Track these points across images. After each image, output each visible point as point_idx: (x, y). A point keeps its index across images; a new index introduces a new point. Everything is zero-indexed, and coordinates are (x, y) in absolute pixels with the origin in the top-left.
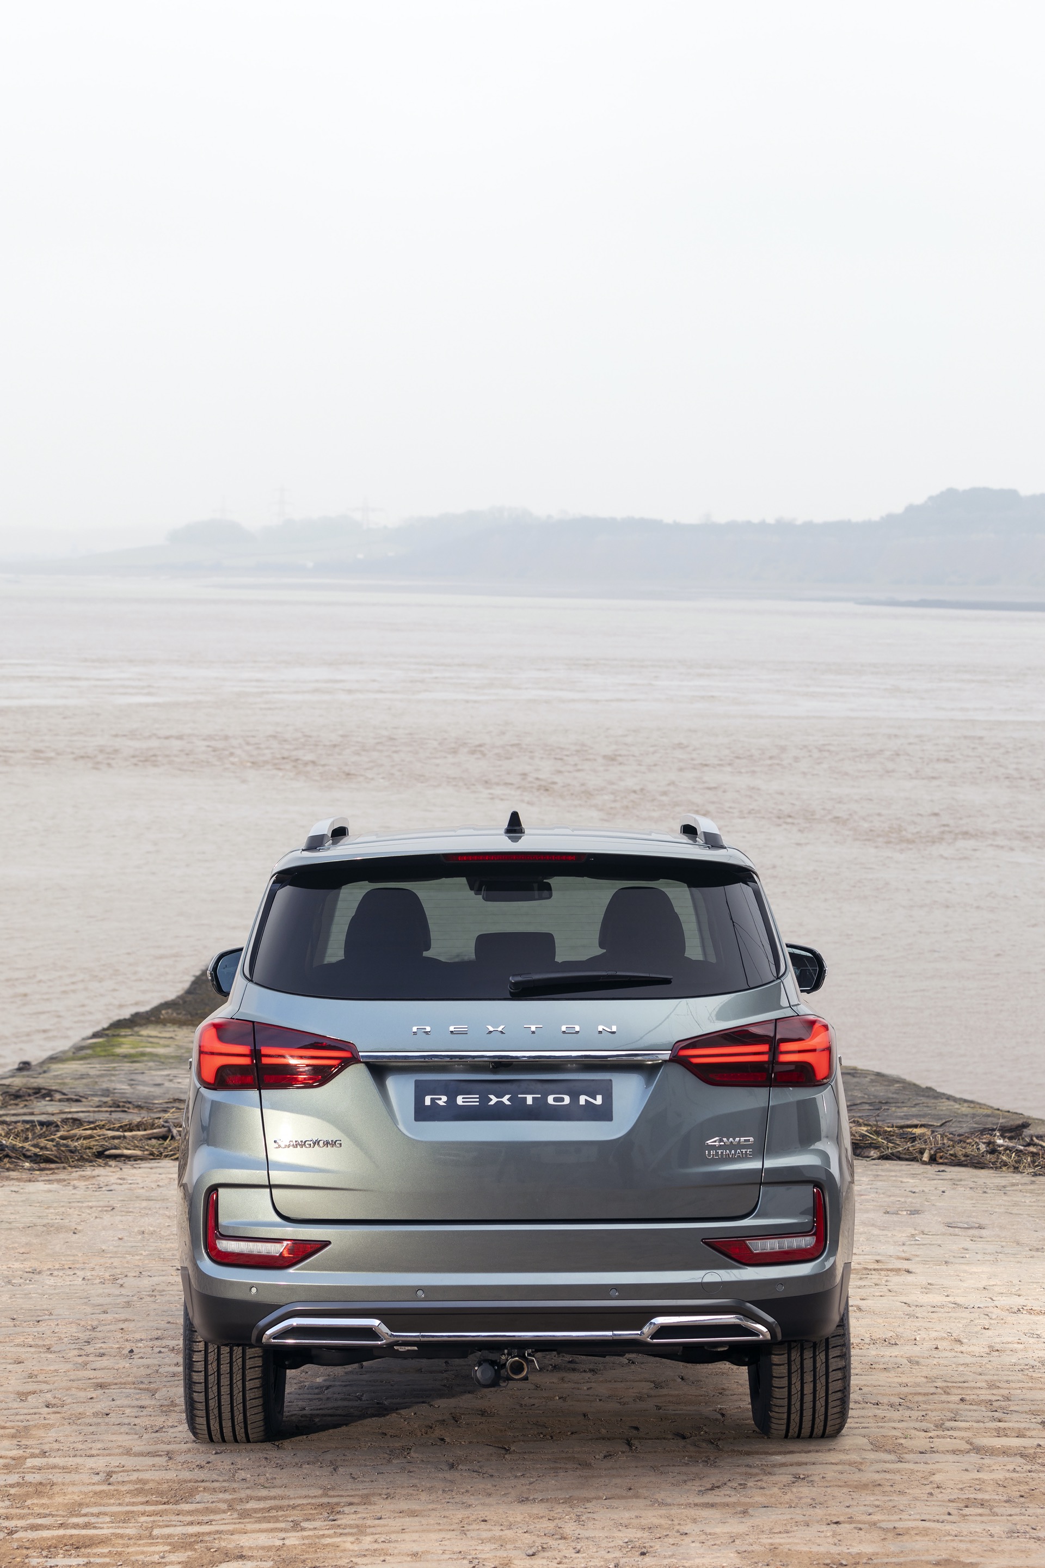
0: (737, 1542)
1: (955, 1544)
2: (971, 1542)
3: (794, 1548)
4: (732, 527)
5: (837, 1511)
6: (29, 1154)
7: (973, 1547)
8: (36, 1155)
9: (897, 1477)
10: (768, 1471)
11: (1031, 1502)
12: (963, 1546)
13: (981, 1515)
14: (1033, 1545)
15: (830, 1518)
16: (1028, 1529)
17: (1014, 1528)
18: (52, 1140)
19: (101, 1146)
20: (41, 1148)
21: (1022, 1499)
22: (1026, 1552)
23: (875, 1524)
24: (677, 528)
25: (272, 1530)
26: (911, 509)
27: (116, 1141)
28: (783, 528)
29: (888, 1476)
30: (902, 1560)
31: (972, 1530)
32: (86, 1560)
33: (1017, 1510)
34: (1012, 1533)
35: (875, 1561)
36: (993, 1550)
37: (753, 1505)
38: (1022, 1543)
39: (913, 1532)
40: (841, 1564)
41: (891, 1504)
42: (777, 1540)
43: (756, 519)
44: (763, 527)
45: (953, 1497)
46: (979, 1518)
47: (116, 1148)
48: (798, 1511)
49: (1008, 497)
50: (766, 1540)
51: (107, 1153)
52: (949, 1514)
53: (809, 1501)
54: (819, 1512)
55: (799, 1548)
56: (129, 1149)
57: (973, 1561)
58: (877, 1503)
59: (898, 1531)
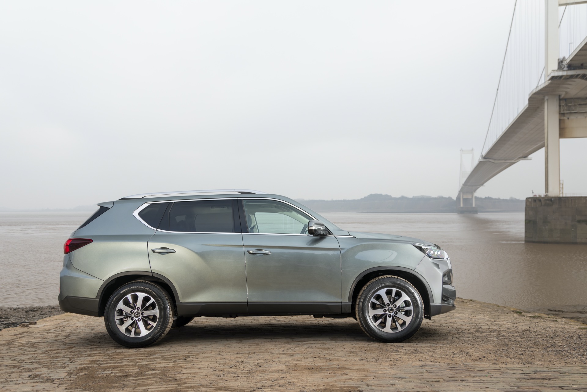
0: (287, 363)
1: (345, 363)
2: (349, 362)
3: (301, 364)
4: (336, 201)
5: (316, 354)
7: (349, 364)
9: (334, 346)
10: (303, 345)
11: (367, 352)
12: (347, 363)
13: (354, 355)
14: (366, 363)
15: (313, 357)
16: (365, 359)
17: (362, 358)
21: (365, 351)
22: (364, 365)
23: (325, 358)
24: (327, 201)
25: (165, 363)
26: (365, 197)
28: (344, 201)
29: (332, 346)
30: (329, 367)
31: (350, 359)
32: (111, 372)
33: (363, 354)
34: (360, 360)
35: (322, 368)
36: (355, 364)
37: (295, 354)
38: (363, 362)
39: (334, 360)
40: (313, 369)
41: (331, 353)
42: (298, 362)
43: (340, 200)
44: (341, 201)
45: (347, 351)
46: (353, 356)
48: (306, 355)
49: (381, 195)
50: (295, 363)
52: (345, 355)
53: (310, 352)
54: (312, 355)
55: (303, 364)
57: (348, 367)
58: (327, 353)
59: (330, 360)
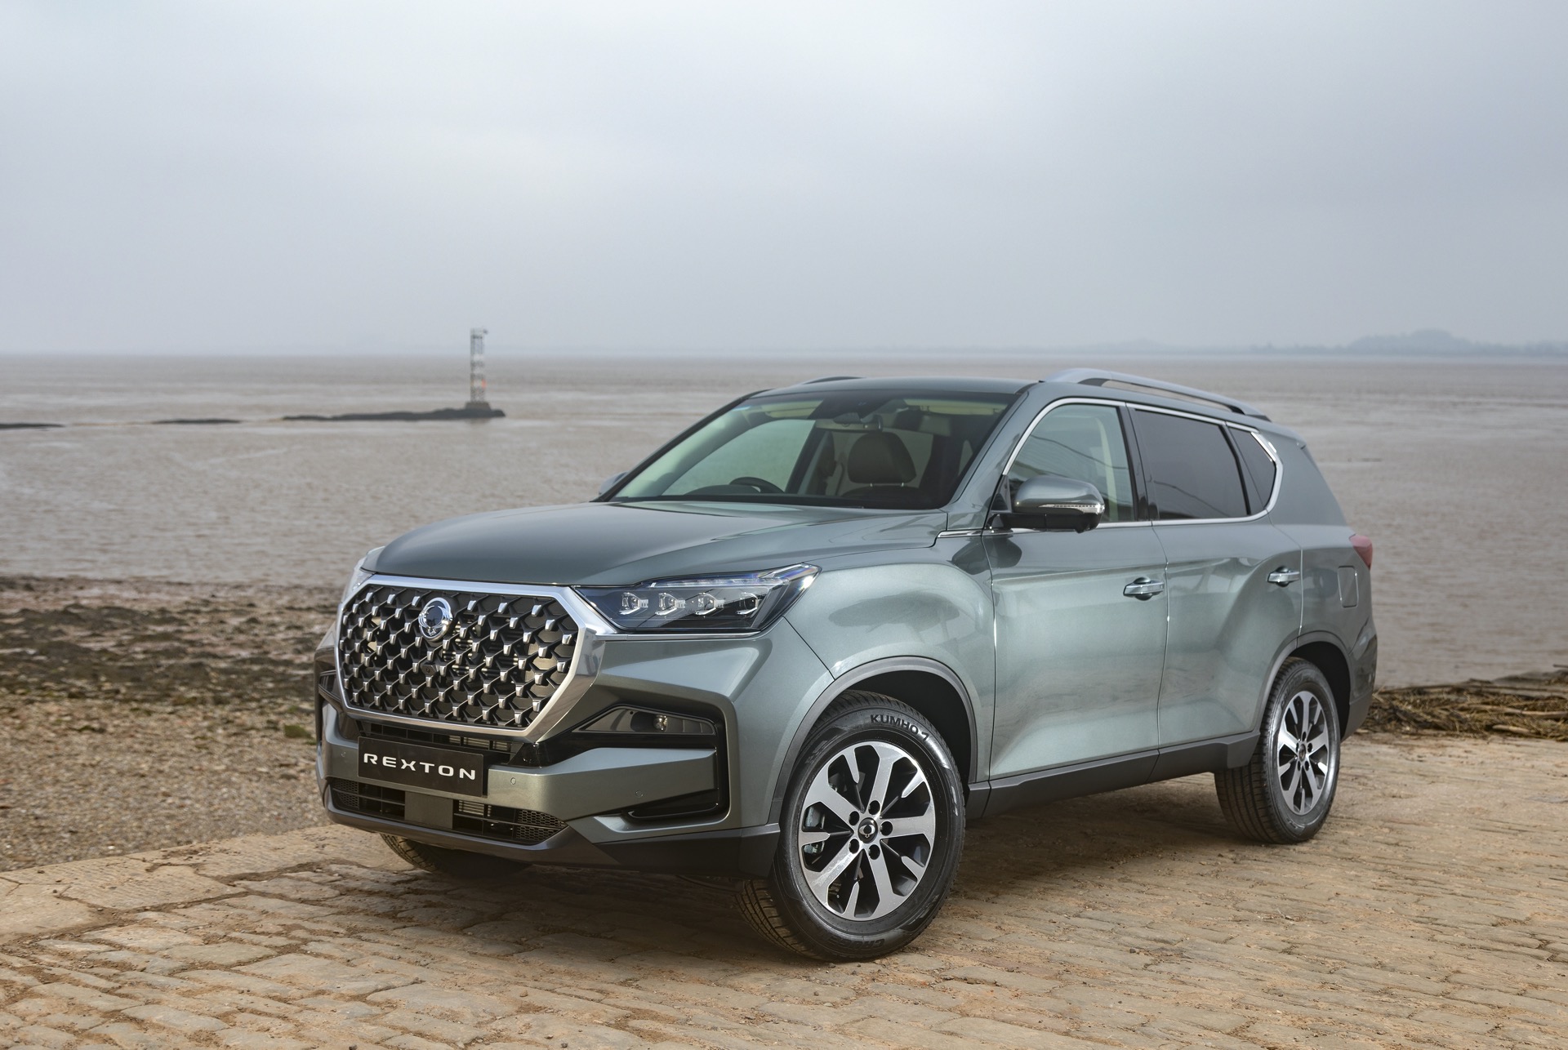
6: (1419, 719)
8: (1425, 721)
18: (1446, 710)
19: (1491, 721)
20: (1434, 716)
27: (1507, 718)
47: (1503, 723)
51: (1495, 727)
56: (1518, 726)
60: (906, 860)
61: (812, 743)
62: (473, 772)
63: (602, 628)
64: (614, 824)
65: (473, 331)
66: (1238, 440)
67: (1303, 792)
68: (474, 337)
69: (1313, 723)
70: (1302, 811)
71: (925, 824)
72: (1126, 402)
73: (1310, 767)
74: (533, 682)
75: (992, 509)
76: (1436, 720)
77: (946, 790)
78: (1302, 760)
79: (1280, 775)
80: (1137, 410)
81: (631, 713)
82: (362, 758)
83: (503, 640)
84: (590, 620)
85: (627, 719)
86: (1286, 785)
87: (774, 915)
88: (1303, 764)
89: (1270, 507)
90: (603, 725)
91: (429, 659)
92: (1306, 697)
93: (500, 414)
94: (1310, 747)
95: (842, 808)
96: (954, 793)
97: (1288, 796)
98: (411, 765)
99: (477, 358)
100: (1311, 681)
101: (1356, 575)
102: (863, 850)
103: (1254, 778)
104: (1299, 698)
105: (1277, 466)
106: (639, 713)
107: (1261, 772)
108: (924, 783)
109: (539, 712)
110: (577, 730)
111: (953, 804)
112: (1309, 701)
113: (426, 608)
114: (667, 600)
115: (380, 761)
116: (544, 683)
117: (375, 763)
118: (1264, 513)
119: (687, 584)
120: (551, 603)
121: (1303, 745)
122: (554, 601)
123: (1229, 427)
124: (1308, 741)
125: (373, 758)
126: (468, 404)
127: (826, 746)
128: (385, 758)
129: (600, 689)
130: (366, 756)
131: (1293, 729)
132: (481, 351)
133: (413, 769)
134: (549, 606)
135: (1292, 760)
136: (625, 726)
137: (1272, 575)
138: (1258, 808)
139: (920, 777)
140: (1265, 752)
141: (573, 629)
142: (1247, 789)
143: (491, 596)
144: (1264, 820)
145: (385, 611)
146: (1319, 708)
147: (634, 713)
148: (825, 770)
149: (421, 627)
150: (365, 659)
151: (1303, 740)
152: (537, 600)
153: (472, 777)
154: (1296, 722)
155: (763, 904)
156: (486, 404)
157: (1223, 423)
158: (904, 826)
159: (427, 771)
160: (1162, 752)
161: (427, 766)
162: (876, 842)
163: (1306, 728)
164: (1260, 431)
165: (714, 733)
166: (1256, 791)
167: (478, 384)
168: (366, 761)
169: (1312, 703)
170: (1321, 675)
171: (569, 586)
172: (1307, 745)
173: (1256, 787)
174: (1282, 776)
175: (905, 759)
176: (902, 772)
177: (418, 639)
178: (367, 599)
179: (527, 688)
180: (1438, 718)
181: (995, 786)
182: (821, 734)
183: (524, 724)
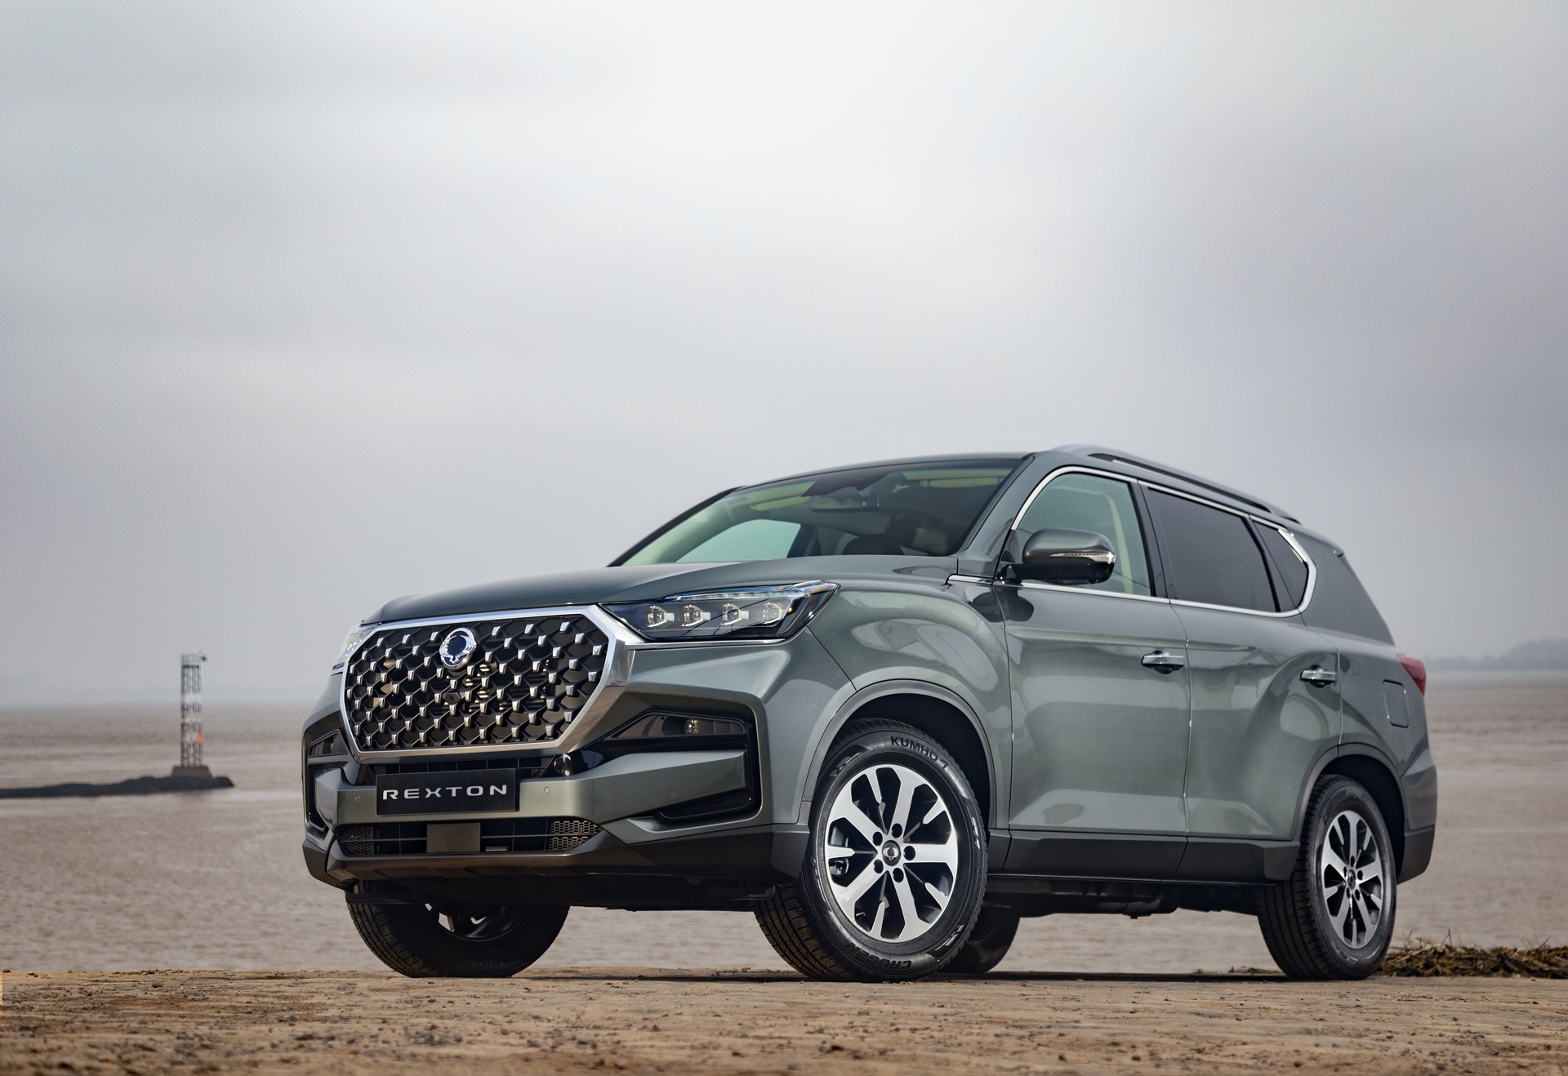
60: (929, 887)
61: (835, 758)
62: (504, 787)
63: (631, 640)
64: (646, 826)
65: (184, 657)
66: (1262, 534)
67: (1354, 923)
68: (185, 667)
69: (1362, 849)
70: (1354, 944)
71: (947, 853)
72: (1138, 479)
73: (1361, 895)
74: (564, 694)
75: (1002, 560)
76: (1554, 968)
77: (967, 821)
78: (1352, 888)
79: (1326, 898)
80: (1150, 489)
81: (663, 718)
82: (380, 795)
83: (531, 658)
84: (618, 633)
85: (658, 724)
86: (1335, 911)
87: (803, 925)
88: (1352, 892)
89: (1302, 608)
90: (634, 733)
91: (453, 687)
92: (1353, 818)
93: (225, 783)
94: (1360, 876)
95: (866, 827)
96: (975, 824)
97: (1337, 923)
98: (437, 793)
99: (190, 698)
100: (1357, 799)
101: (1405, 692)
102: (887, 872)
103: (1297, 897)
104: (1343, 817)
105: (1310, 568)
106: (670, 718)
107: (1305, 890)
108: (944, 812)
109: (570, 723)
110: (609, 738)
111: (975, 837)
112: (1357, 823)
113: (447, 640)
114: (692, 611)
115: (401, 795)
116: (575, 694)
117: (396, 798)
118: (1295, 612)
119: (710, 597)
120: (580, 620)
121: (1352, 871)
122: (582, 618)
123: (1254, 521)
124: (1358, 867)
125: (393, 793)
126: (176, 769)
127: (849, 761)
128: (406, 792)
129: (632, 696)
130: (385, 793)
131: (1340, 849)
132: (197, 690)
133: (438, 796)
134: (579, 622)
135: (1339, 885)
136: (657, 731)
137: (1305, 672)
138: (1303, 932)
139: (940, 806)
140: (1307, 868)
141: (603, 640)
142: (1290, 912)
143: (514, 620)
144: (1311, 946)
145: (398, 652)
146: (1369, 834)
147: (665, 718)
148: (848, 788)
149: (443, 659)
150: (379, 701)
151: (1352, 865)
152: (564, 618)
153: (504, 791)
154: (1342, 842)
155: (792, 914)
156: (205, 769)
157: (1246, 516)
158: (926, 853)
159: (454, 794)
160: (1191, 840)
161: (454, 790)
162: (900, 865)
163: (1353, 852)
164: (1289, 530)
165: (744, 732)
166: (1300, 913)
167: (191, 737)
168: (385, 797)
169: (1360, 826)
170: (1367, 793)
171: (597, 604)
172: (1356, 872)
173: (1300, 909)
174: (1328, 900)
175: (925, 785)
176: (922, 800)
177: (439, 671)
178: (378, 644)
179: (558, 701)
180: (1557, 965)
181: (1016, 836)
182: (844, 750)
183: (555, 735)
